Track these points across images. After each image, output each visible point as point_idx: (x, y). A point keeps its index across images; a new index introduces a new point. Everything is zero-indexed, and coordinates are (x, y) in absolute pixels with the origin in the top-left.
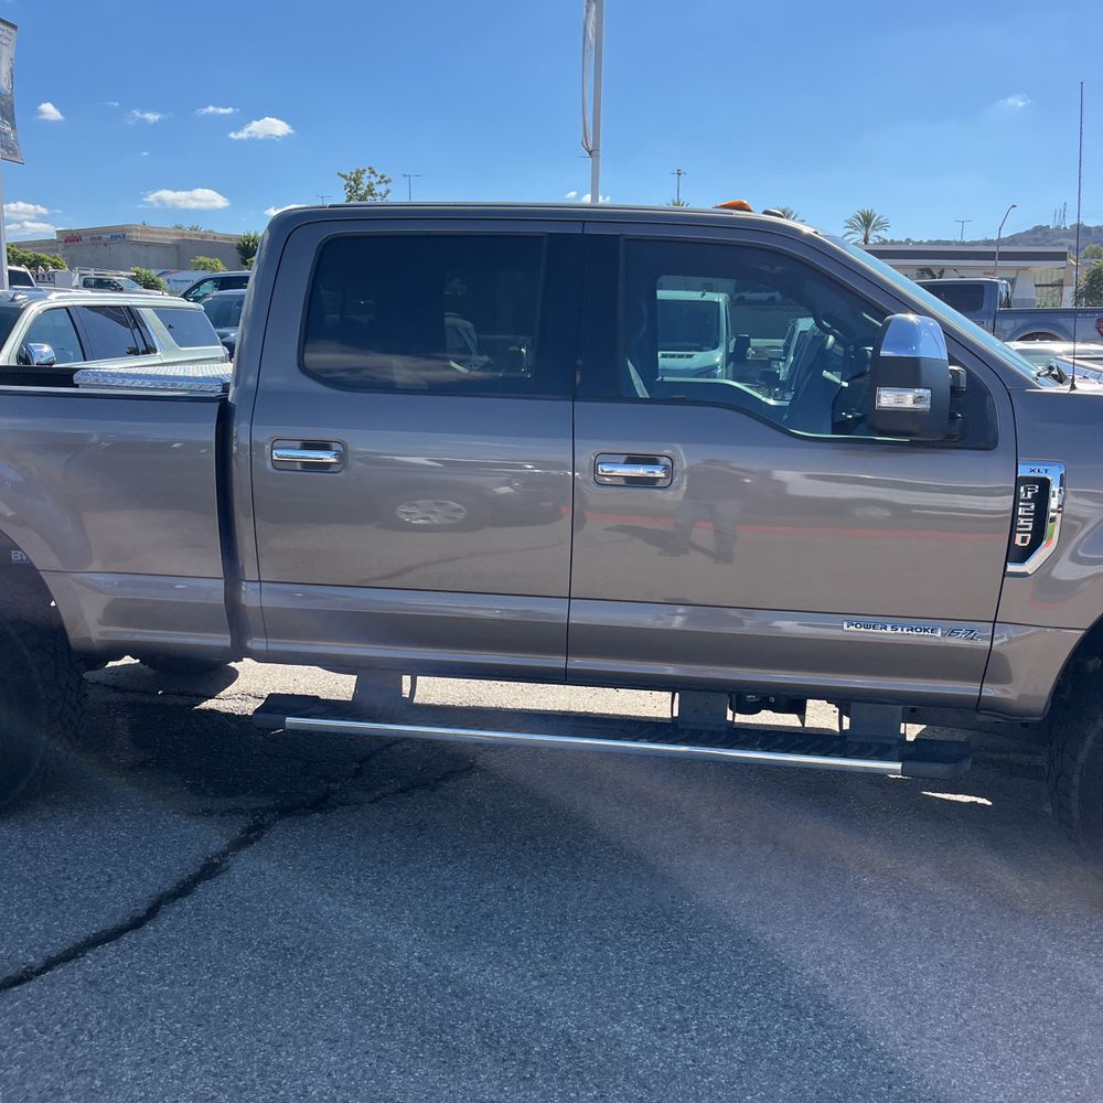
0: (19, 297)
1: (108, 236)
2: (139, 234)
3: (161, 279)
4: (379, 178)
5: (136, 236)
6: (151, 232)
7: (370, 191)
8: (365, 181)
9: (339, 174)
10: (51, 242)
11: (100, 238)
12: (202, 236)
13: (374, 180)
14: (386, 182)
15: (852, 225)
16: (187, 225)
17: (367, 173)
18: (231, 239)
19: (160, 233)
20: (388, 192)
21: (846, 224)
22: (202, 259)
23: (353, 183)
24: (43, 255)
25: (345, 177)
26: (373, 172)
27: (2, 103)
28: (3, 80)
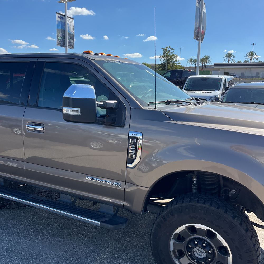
7: (169, 52)
8: (168, 50)
9: (162, 48)
13: (170, 49)
14: (173, 50)
17: (169, 48)
20: (173, 52)
23: (165, 50)
25: (163, 49)
26: (170, 47)
27: (71, 36)
28: (71, 31)
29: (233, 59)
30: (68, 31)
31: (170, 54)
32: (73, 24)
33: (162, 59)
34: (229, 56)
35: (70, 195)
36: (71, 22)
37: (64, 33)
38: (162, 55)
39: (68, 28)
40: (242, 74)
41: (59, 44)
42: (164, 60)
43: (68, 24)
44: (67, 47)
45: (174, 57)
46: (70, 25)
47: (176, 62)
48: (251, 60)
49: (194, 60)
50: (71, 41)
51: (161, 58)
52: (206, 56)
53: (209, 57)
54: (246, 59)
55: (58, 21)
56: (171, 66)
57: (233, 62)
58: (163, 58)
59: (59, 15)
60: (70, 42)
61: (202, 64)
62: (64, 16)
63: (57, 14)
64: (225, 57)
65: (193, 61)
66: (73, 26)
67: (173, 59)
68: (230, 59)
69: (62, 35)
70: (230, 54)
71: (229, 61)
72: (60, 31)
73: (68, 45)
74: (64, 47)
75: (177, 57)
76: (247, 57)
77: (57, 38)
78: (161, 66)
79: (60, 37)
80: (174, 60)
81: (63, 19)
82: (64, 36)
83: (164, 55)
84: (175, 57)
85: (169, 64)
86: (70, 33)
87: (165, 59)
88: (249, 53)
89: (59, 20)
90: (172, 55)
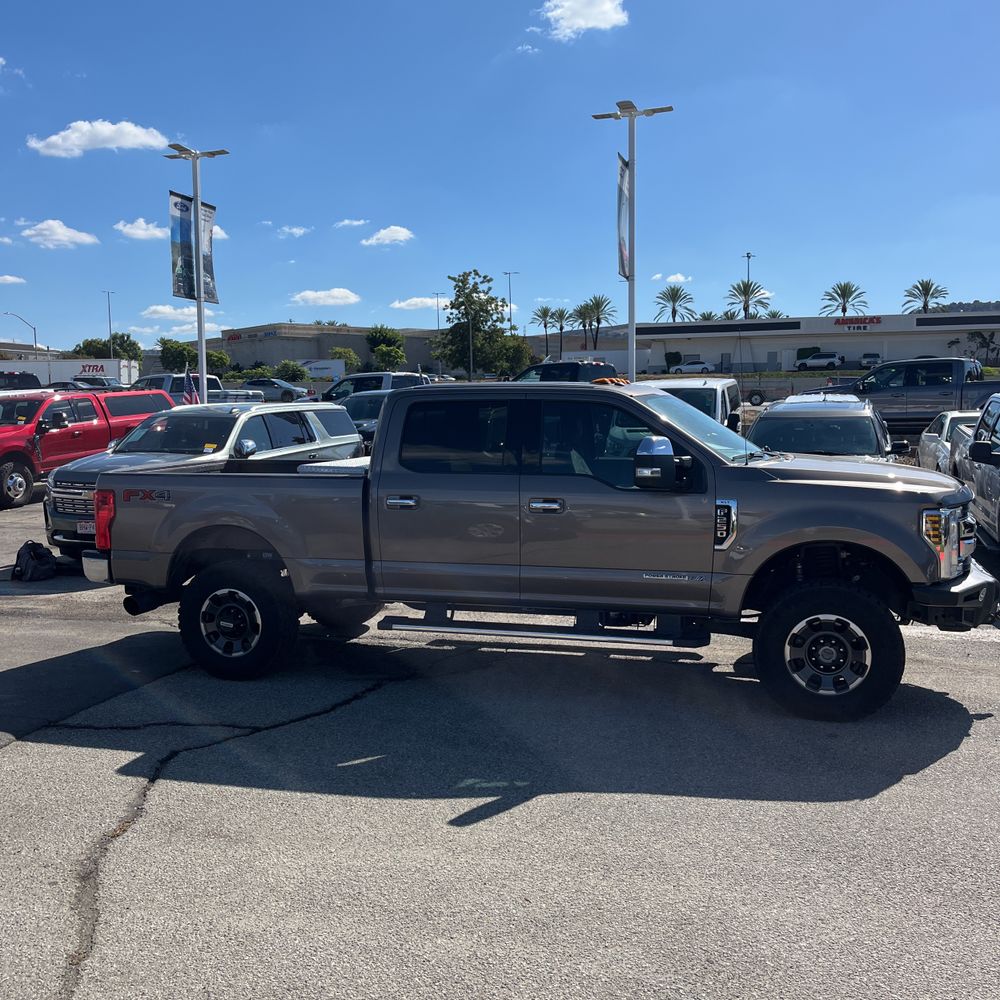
0: (234, 410)
1: (263, 333)
2: (287, 331)
3: (305, 369)
4: (481, 279)
5: (285, 333)
7: (475, 289)
8: (471, 282)
9: (449, 277)
10: (217, 340)
11: (256, 336)
12: (338, 330)
13: (478, 280)
14: (489, 281)
15: (911, 294)
16: (325, 321)
17: (473, 275)
18: (360, 332)
19: (305, 329)
20: (490, 289)
21: (906, 293)
22: (338, 349)
23: (461, 284)
25: (454, 279)
26: (477, 274)
28: (206, 246)
29: (688, 305)
31: (478, 297)
33: (452, 314)
34: (674, 295)
36: (206, 219)
37: (190, 254)
38: (453, 299)
40: (725, 357)
41: (179, 291)
42: (459, 319)
44: (203, 300)
45: (493, 306)
47: (502, 322)
48: (746, 309)
49: (553, 314)
50: (208, 279)
51: (449, 310)
52: (595, 298)
53: (605, 301)
54: (730, 307)
55: (173, 217)
56: (485, 339)
57: (688, 320)
58: (455, 311)
59: (179, 200)
61: (584, 326)
62: (190, 200)
63: (172, 196)
64: (662, 301)
65: (551, 317)
67: (492, 315)
68: (678, 308)
69: (184, 260)
70: (678, 291)
71: (674, 312)
72: (179, 249)
74: (193, 297)
75: (502, 306)
76: (732, 301)
77: (174, 271)
78: (449, 337)
79: (181, 266)
80: (495, 318)
81: (188, 209)
83: (456, 299)
84: (497, 305)
85: (479, 330)
87: (463, 314)
88: (739, 286)
89: (177, 213)
90: (487, 301)
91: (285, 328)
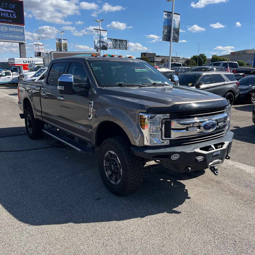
1: (242, 53)
2: (249, 52)
5: (248, 52)
6: (252, 51)
10: (229, 55)
11: (239, 53)
24: (225, 58)
27: (176, 30)
28: (177, 26)
30: (174, 26)
32: (179, 19)
35: (78, 138)
36: (177, 18)
37: (170, 29)
39: (174, 23)
41: (164, 39)
43: (174, 20)
44: (172, 41)
46: (176, 21)
50: (176, 36)
55: (165, 19)
59: (166, 13)
60: (174, 37)
62: (171, 13)
63: (164, 12)
66: (179, 21)
69: (168, 30)
72: (166, 27)
73: (173, 39)
74: (169, 41)
77: (163, 34)
79: (166, 32)
81: (170, 16)
82: (169, 32)
86: (175, 28)
89: (166, 17)
91: (249, 51)
